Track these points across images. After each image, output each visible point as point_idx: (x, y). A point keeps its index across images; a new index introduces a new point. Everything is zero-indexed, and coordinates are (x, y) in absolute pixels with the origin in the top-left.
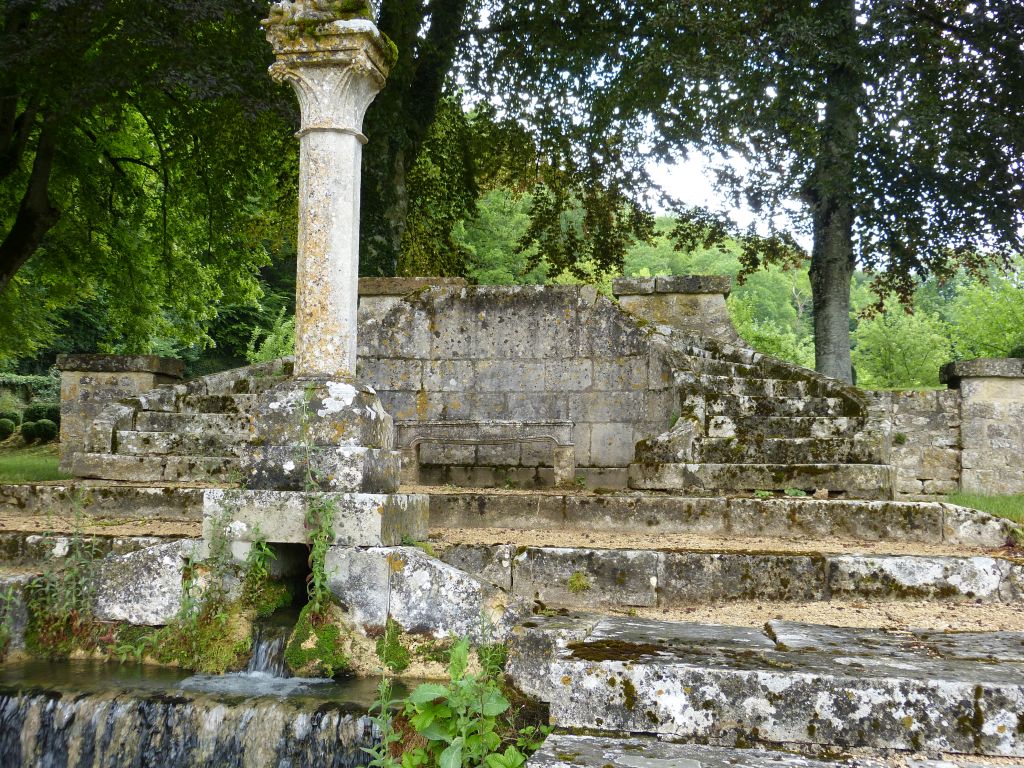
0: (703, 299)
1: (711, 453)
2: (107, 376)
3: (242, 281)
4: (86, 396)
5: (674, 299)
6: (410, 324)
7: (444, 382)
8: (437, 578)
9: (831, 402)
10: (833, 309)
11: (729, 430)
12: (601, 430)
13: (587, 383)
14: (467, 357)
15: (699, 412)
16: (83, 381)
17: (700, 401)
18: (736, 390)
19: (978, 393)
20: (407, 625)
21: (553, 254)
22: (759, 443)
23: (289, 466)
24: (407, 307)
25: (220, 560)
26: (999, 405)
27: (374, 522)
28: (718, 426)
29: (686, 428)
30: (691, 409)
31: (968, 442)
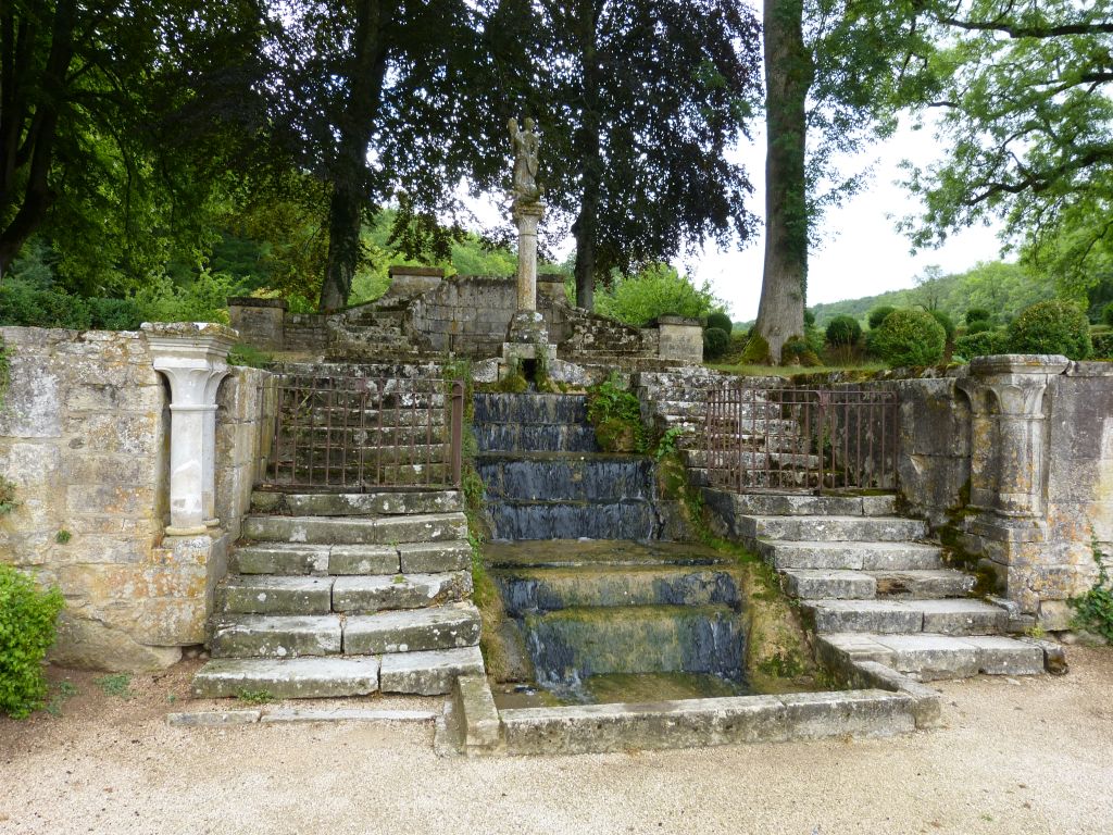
0: (554, 284)
4: (244, 319)
7: (464, 316)
9: (624, 330)
11: (591, 339)
15: (582, 332)
16: (242, 311)
17: (581, 328)
19: (666, 330)
20: (565, 380)
22: (604, 343)
23: (526, 337)
25: (509, 364)
26: (673, 336)
28: (587, 337)
30: (578, 330)
31: (662, 351)
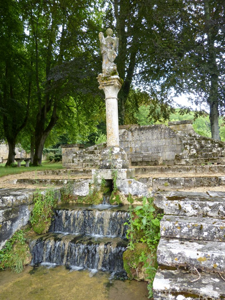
0: (187, 125)
1: (191, 156)
2: (70, 148)
3: (93, 128)
4: (66, 152)
5: (181, 125)
6: (128, 134)
7: (135, 146)
8: (138, 185)
9: (216, 144)
10: (215, 125)
11: (195, 152)
12: (168, 153)
13: (164, 144)
14: (139, 140)
15: (188, 148)
16: (66, 150)
17: (188, 146)
18: (196, 143)
20: (133, 194)
21: (155, 118)
22: (201, 154)
23: (108, 164)
24: (127, 131)
25: (96, 183)
27: (125, 174)
28: (192, 151)
29: (185, 152)
30: (186, 148)
